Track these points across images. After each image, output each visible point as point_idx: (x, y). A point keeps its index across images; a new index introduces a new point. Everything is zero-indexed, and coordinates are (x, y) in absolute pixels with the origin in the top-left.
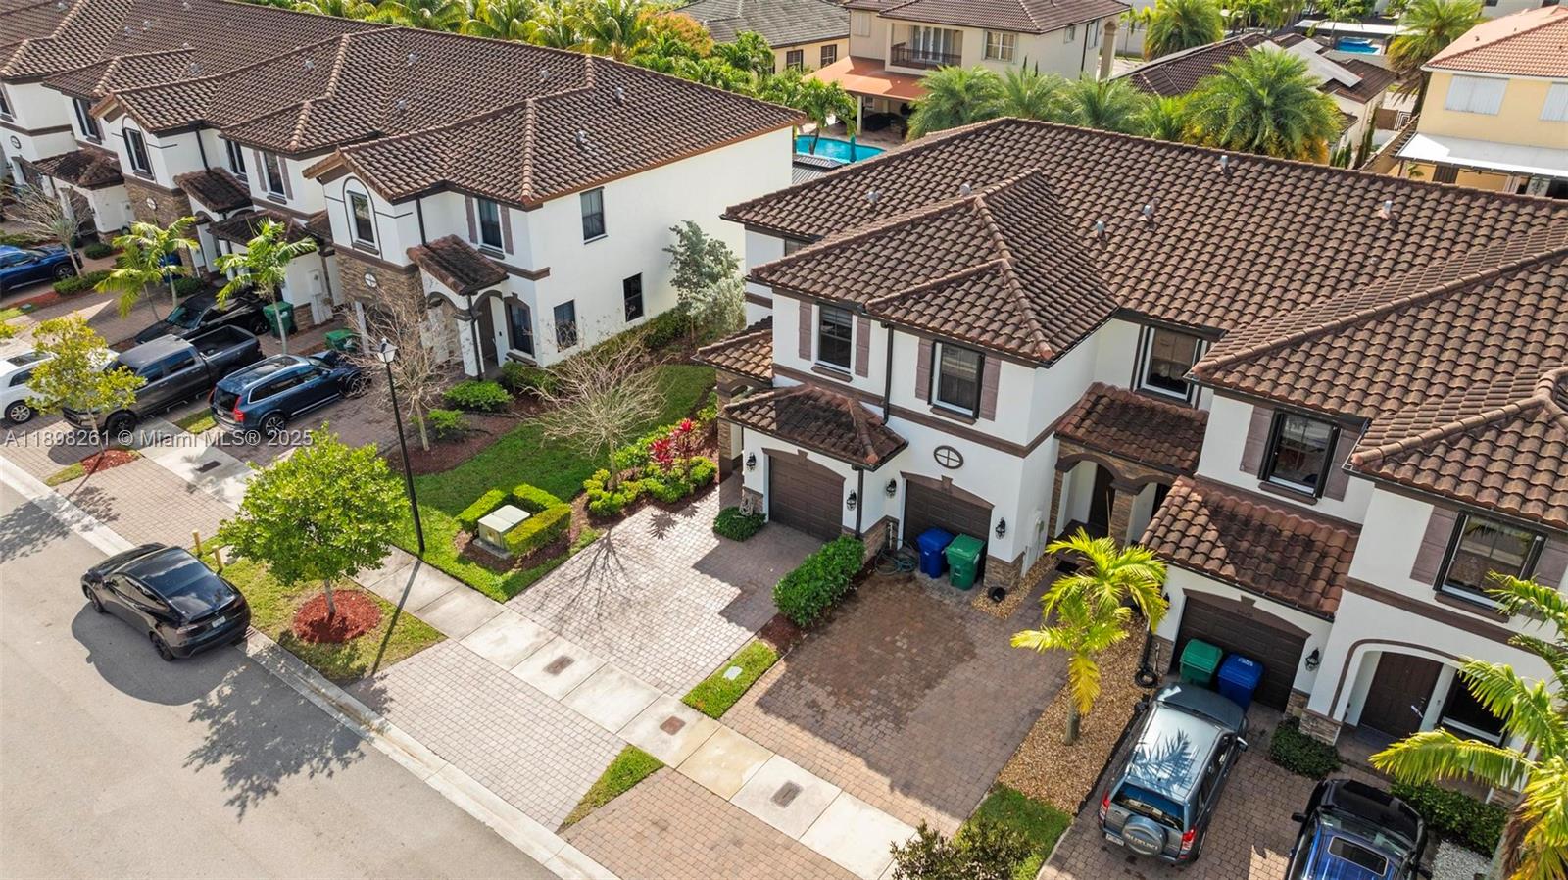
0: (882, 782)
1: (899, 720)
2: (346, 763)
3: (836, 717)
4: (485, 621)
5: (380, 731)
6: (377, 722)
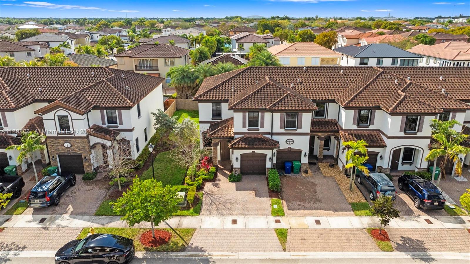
0: (331, 212)
1: (319, 201)
3: (306, 205)
4: (201, 221)
5: (210, 255)
6: (206, 254)
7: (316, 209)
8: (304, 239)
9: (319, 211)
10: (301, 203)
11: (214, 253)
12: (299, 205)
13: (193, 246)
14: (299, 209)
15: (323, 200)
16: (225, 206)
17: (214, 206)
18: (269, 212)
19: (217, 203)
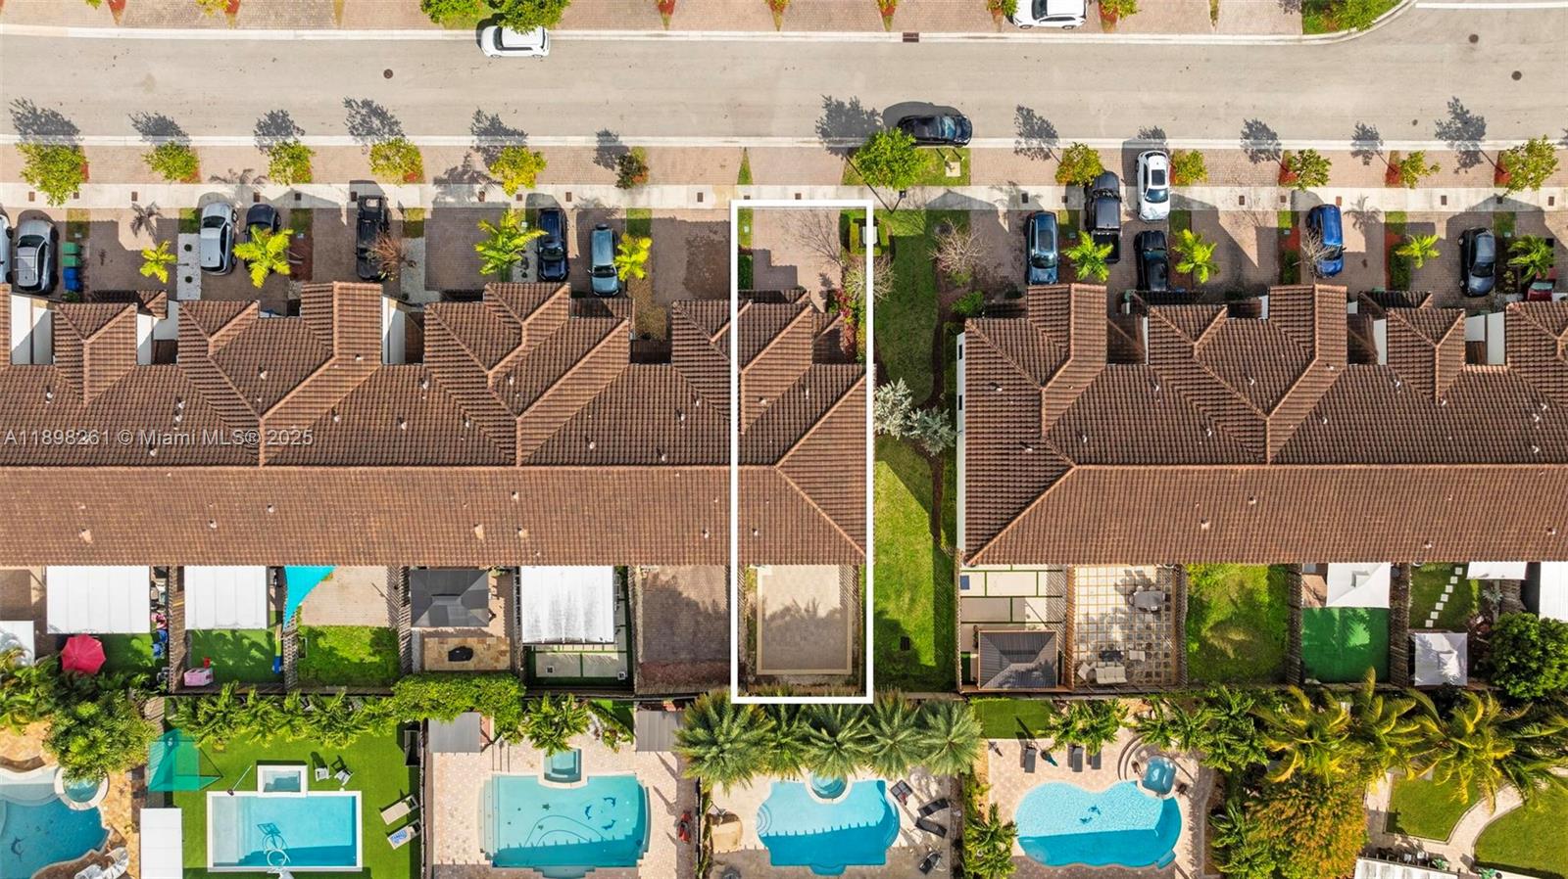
0: (679, 218)
1: (688, 242)
2: (818, 128)
3: (706, 233)
5: (821, 143)
6: (825, 145)
7: (696, 224)
8: (722, 166)
9: (694, 220)
10: (713, 237)
11: (817, 145)
12: (715, 233)
13: (840, 156)
14: (717, 223)
15: (683, 243)
16: (811, 230)
17: (824, 230)
18: (756, 218)
19: (820, 237)
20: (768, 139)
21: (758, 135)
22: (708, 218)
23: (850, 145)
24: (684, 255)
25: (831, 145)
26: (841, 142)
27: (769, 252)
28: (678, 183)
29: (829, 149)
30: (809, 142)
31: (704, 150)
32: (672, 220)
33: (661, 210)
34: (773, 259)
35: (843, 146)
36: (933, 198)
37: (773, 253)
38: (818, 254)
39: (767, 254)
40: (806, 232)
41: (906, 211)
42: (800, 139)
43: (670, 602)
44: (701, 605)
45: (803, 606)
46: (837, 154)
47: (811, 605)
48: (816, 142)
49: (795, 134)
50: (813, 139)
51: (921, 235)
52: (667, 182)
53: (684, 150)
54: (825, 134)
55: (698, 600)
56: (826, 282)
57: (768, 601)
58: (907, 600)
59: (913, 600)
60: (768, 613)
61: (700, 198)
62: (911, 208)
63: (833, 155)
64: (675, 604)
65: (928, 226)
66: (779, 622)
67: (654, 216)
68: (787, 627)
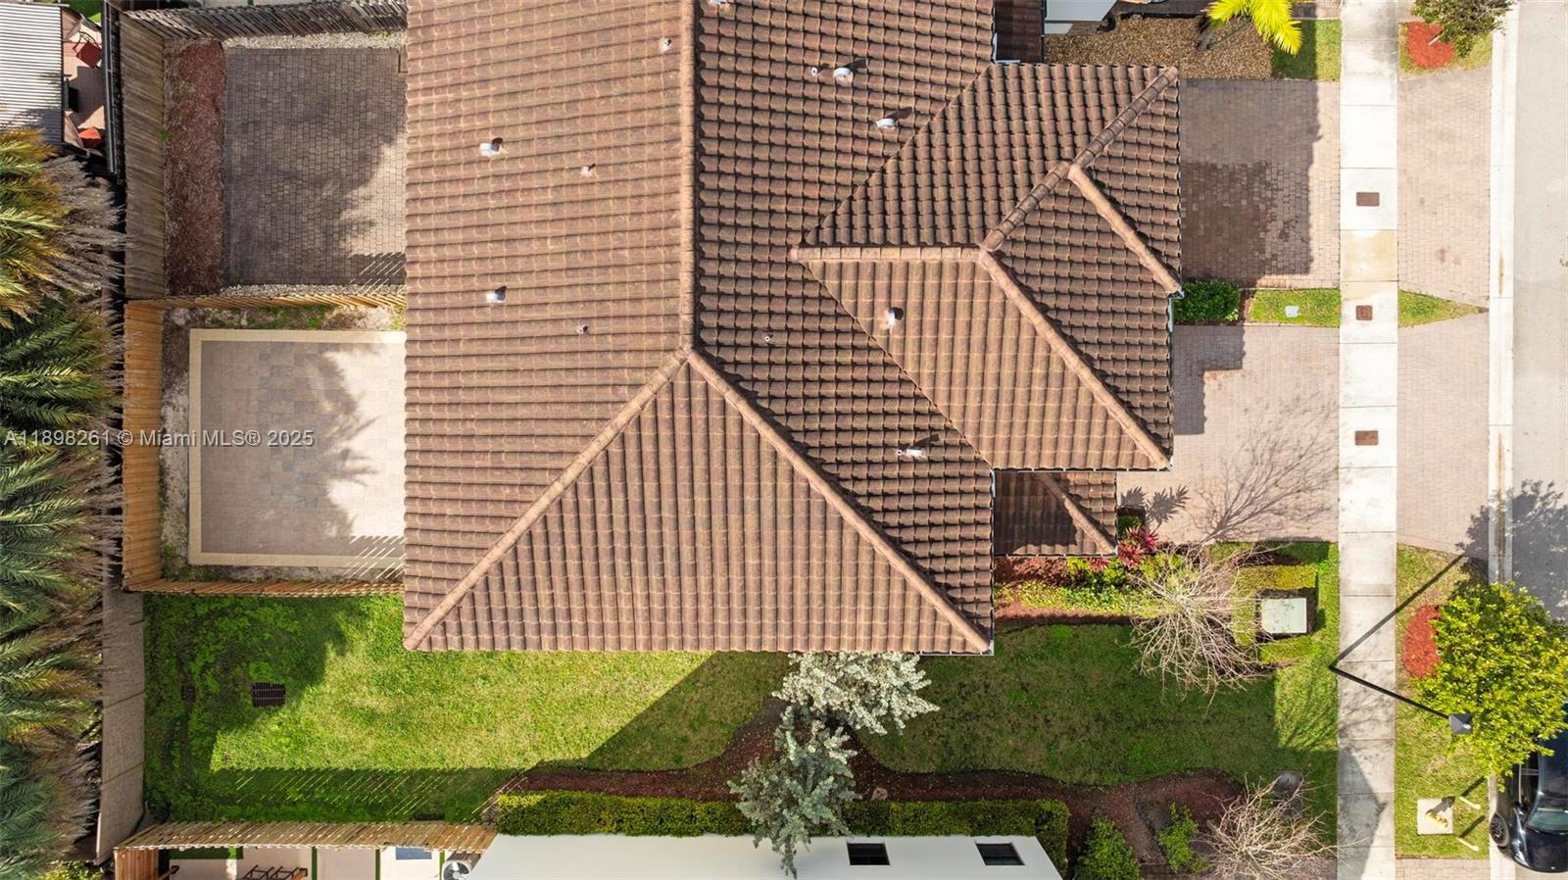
2: (1535, 487)
4: (1363, 536)
5: (1499, 496)
6: (1494, 505)
7: (1304, 188)
8: (1442, 254)
9: (1313, 184)
10: (1275, 228)
11: (1493, 486)
12: (1284, 235)
14: (1306, 240)
15: (1259, 155)
16: (1288, 469)
17: (1290, 501)
18: (1319, 335)
19: (1274, 492)
20: (1510, 364)
21: (1517, 340)
22: (1318, 220)
23: (1493, 565)
24: (1231, 158)
25: (1493, 519)
26: (1501, 542)
27: (1239, 367)
28: (1403, 145)
29: (1485, 513)
30: (1500, 466)
31: (1482, 211)
32: (1313, 131)
33: (1336, 105)
34: (1221, 375)
35: (1492, 548)
36: (1366, 767)
37: (1237, 374)
38: (1233, 487)
39: (1232, 360)
40: (1285, 456)
41: (1335, 703)
42: (1507, 444)
43: (371, 116)
44: (362, 191)
45: (357, 444)
46: (1471, 532)
47: (359, 464)
48: (1500, 482)
49: (1520, 433)
50: (1508, 475)
51: (1276, 737)
52: (1405, 118)
53: (1481, 161)
54: (1521, 504)
55: (374, 184)
56: (1166, 505)
57: (370, 359)
58: (371, 702)
59: (371, 717)
60: (340, 359)
61: (1367, 199)
62: (1342, 715)
63: (1468, 523)
64: (365, 126)
65: (1299, 755)
66: (318, 384)
67: (1323, 87)
68: (305, 406)
